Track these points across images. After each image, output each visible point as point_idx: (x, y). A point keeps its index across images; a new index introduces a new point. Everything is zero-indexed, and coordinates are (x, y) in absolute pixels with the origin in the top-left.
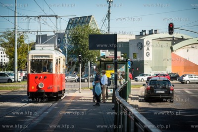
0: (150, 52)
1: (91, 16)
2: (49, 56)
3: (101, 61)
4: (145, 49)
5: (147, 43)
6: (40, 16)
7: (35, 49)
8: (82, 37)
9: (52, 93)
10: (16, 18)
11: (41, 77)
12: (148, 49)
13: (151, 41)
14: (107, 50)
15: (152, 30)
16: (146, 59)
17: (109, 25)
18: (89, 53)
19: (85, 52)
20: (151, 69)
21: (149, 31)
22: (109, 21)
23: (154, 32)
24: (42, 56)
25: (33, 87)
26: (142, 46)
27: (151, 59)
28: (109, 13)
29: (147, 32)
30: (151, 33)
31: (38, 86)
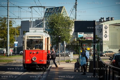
0: (108, 34)
1: (63, 7)
2: (40, 37)
3: (79, 41)
4: (104, 32)
5: (105, 28)
6: (32, 7)
7: (29, 32)
8: (57, 23)
9: (42, 64)
10: (9, 7)
11: (35, 53)
12: (106, 32)
13: (108, 26)
14: (83, 33)
15: (109, 18)
16: (104, 39)
17: (76, 14)
18: (62, 35)
19: (59, 34)
20: (108, 47)
21: (107, 18)
22: (76, 10)
23: (110, 19)
24: (35, 37)
25: (28, 60)
26: (101, 30)
27: (108, 40)
28: (76, 5)
29: (105, 19)
30: (108, 19)
31: (32, 59)
